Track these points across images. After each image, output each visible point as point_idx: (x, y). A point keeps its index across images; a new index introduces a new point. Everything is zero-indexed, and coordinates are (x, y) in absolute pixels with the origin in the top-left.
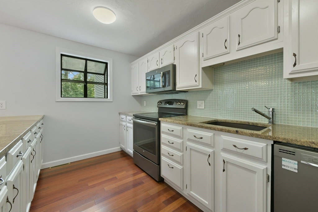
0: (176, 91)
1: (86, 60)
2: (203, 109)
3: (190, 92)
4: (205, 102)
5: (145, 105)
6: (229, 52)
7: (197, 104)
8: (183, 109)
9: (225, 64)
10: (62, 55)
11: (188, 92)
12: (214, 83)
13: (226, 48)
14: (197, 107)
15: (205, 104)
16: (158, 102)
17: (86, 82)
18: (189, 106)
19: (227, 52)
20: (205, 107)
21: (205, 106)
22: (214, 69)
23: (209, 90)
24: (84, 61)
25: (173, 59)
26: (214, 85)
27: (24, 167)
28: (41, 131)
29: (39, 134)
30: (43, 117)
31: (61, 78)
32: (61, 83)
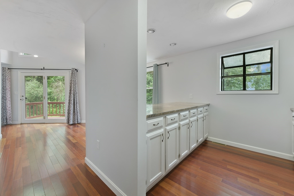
1: (244, 54)
17: (244, 75)
24: (242, 56)
27: (180, 128)
28: (205, 114)
29: (202, 115)
30: (208, 105)
31: (222, 76)
32: (222, 80)
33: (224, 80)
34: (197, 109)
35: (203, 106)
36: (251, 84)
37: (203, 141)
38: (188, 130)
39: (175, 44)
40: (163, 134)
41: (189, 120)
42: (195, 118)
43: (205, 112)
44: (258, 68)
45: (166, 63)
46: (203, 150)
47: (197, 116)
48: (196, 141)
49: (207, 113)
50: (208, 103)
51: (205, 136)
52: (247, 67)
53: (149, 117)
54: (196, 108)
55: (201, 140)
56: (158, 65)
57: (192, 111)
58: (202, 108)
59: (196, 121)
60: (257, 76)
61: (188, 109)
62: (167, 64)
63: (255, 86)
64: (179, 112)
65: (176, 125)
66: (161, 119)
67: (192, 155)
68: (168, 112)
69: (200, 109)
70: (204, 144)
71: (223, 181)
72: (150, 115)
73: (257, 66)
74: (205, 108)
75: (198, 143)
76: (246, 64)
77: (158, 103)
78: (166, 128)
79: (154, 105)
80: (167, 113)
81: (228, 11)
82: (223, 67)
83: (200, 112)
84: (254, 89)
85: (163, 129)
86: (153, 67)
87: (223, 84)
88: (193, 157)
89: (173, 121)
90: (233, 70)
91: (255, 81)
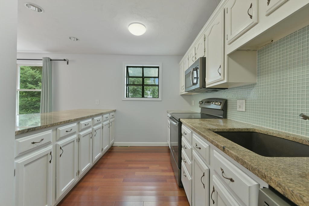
0: (206, 88)
1: (143, 67)
2: (244, 112)
3: (230, 89)
4: (246, 103)
5: (193, 105)
6: (256, 22)
7: (237, 104)
8: (220, 110)
9: (273, 42)
10: (127, 67)
11: (227, 88)
12: (258, 73)
13: (251, 17)
14: (236, 109)
15: (246, 105)
16: (200, 102)
17: (143, 85)
18: (228, 107)
19: (253, 22)
20: (246, 109)
21: (246, 107)
22: (258, 52)
23: (251, 85)
24: (141, 69)
25: (204, 51)
26: (258, 76)
27: (79, 139)
28: (111, 120)
29: (108, 122)
30: (115, 111)
31: (127, 83)
32: (127, 87)
33: (129, 87)
34: (103, 116)
35: (109, 113)
36: (150, 92)
37: (109, 147)
38: (91, 140)
39: (77, 40)
40: (51, 153)
41: (93, 129)
42: (100, 125)
43: (111, 118)
44: (154, 81)
45: (65, 60)
46: (109, 157)
47: (102, 123)
48: (101, 149)
49: (114, 119)
50: (114, 109)
51: (111, 142)
52: (145, 79)
53: (21, 133)
54: (102, 114)
55: (106, 147)
56: (51, 60)
57: (96, 118)
58: (108, 115)
59: (101, 128)
60: (153, 87)
61: (92, 117)
62: (66, 62)
63: (152, 95)
64: (79, 121)
65: (75, 136)
66: (50, 132)
67: (96, 166)
68: (61, 122)
69: (105, 116)
70: (111, 151)
71: (124, 181)
72: (26, 129)
73: (153, 79)
74: (111, 114)
75: (103, 151)
76: (144, 76)
77: (50, 111)
78: (58, 143)
79: (43, 114)
80: (59, 124)
81: (130, 26)
82: (128, 76)
83: (106, 119)
84: (152, 97)
85: (52, 146)
86: (42, 61)
87: (128, 91)
88: (97, 168)
89: (68, 133)
90: (138, 80)
91: (152, 91)
